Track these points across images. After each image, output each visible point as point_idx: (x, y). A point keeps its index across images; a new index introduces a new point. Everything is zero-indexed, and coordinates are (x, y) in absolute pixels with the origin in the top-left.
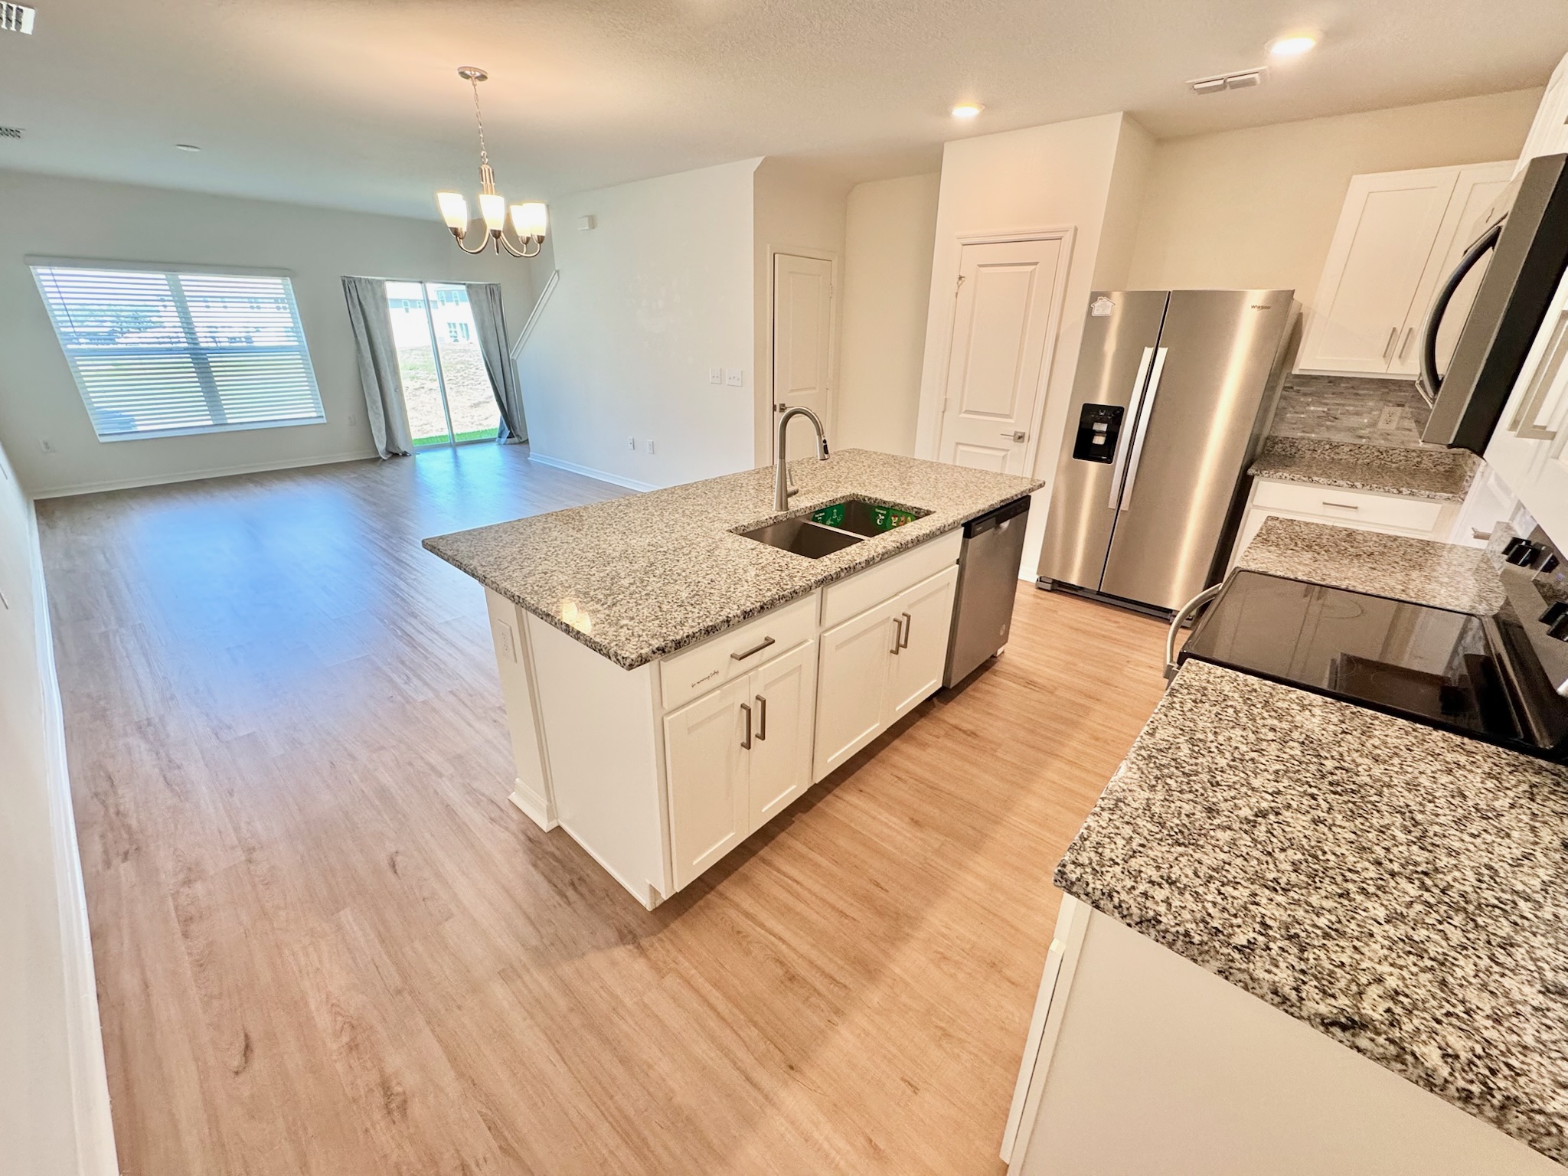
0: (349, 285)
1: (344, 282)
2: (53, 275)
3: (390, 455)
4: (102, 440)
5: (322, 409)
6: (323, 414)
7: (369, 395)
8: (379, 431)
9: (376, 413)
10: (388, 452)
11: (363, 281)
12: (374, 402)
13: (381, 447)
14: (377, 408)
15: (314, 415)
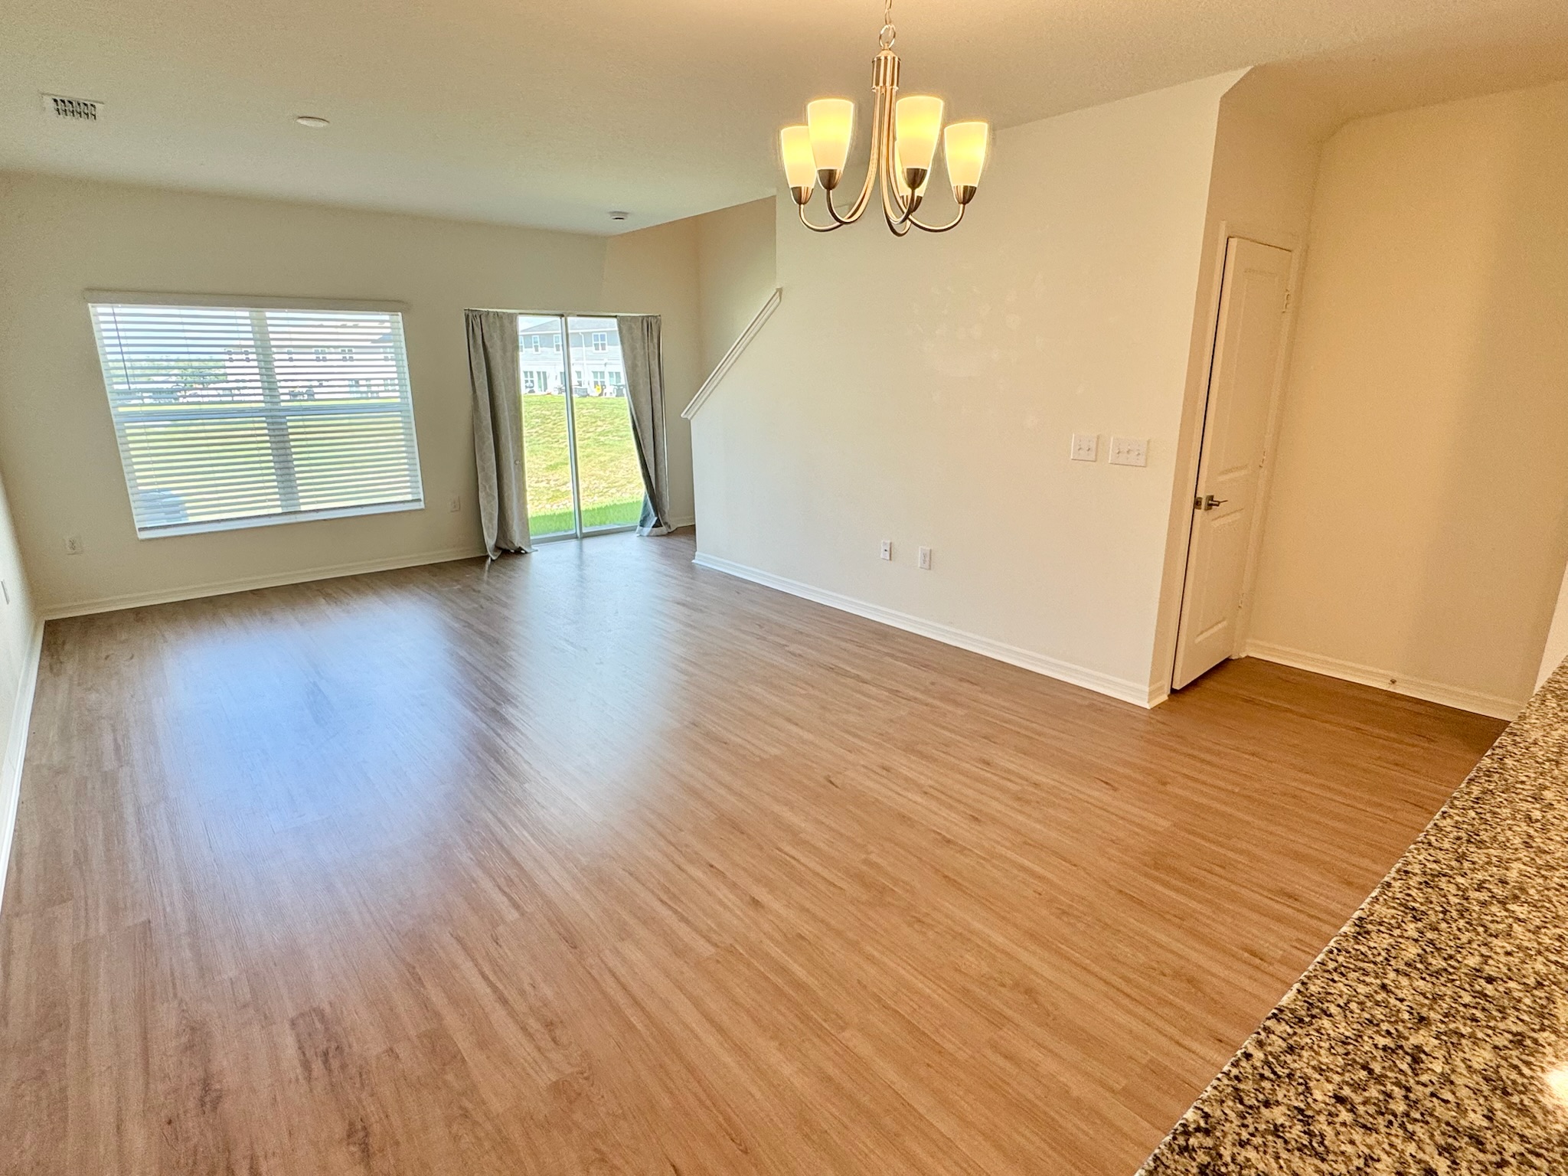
0: (473, 320)
1: (467, 317)
2: (114, 314)
3: (499, 553)
4: (142, 535)
5: (421, 490)
6: (422, 497)
7: (483, 469)
8: (491, 520)
9: (488, 495)
10: (497, 548)
11: (491, 315)
12: (487, 479)
13: (490, 542)
14: (490, 487)
15: (409, 497)
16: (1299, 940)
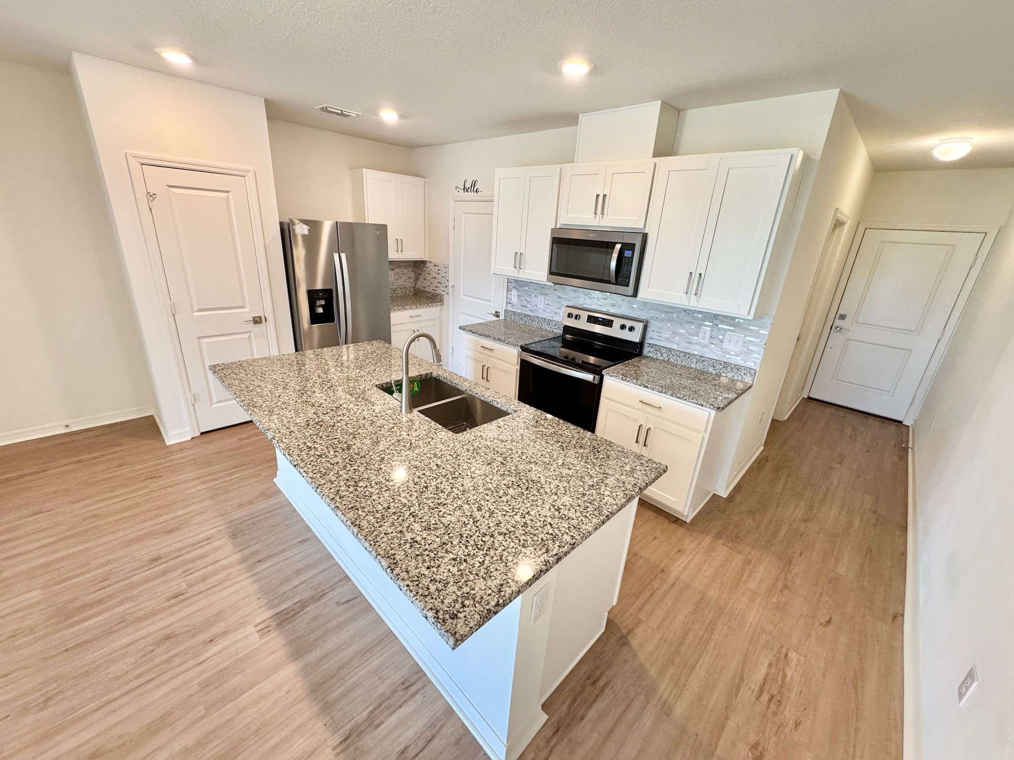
16: (184, 572)
